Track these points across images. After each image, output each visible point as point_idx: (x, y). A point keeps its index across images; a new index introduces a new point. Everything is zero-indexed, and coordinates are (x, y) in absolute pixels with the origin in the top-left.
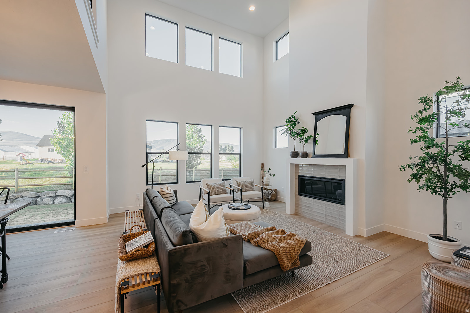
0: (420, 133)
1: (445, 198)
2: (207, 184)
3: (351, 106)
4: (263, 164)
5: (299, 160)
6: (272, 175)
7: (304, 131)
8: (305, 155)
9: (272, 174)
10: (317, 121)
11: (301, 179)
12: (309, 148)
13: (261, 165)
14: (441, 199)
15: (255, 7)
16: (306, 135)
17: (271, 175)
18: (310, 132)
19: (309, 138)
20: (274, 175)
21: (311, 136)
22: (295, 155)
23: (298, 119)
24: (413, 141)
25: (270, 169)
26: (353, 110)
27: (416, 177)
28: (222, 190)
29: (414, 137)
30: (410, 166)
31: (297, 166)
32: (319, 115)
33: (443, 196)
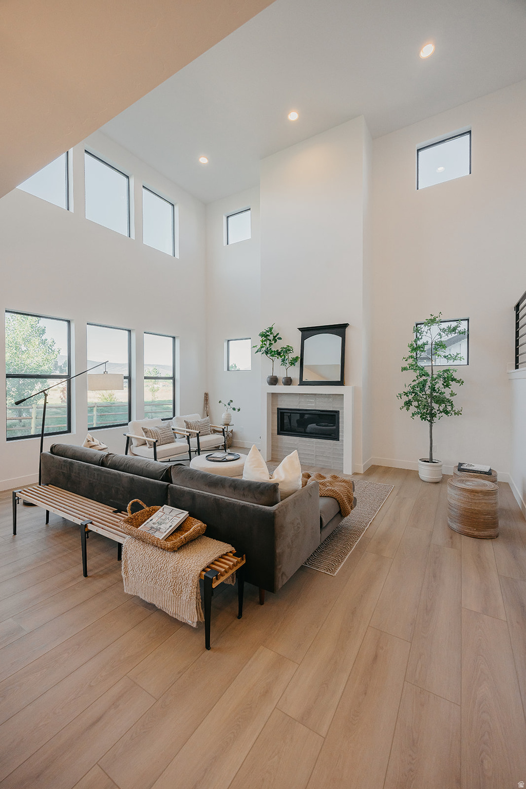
0: (411, 361)
1: (431, 421)
2: (143, 429)
3: (346, 325)
4: (206, 394)
5: (280, 388)
6: (237, 410)
7: (288, 350)
8: (288, 382)
9: (237, 408)
10: (303, 339)
11: (281, 412)
12: (294, 372)
13: (203, 396)
14: (428, 424)
15: (207, 159)
16: (291, 356)
17: (234, 409)
18: (296, 353)
19: (295, 360)
20: (239, 410)
21: (297, 358)
22: (274, 381)
23: (278, 334)
24: (404, 369)
25: (232, 401)
26: (348, 330)
27: (408, 404)
28: (168, 436)
29: (406, 365)
30: (406, 394)
31: (274, 396)
32: (307, 332)
33: (429, 421)
